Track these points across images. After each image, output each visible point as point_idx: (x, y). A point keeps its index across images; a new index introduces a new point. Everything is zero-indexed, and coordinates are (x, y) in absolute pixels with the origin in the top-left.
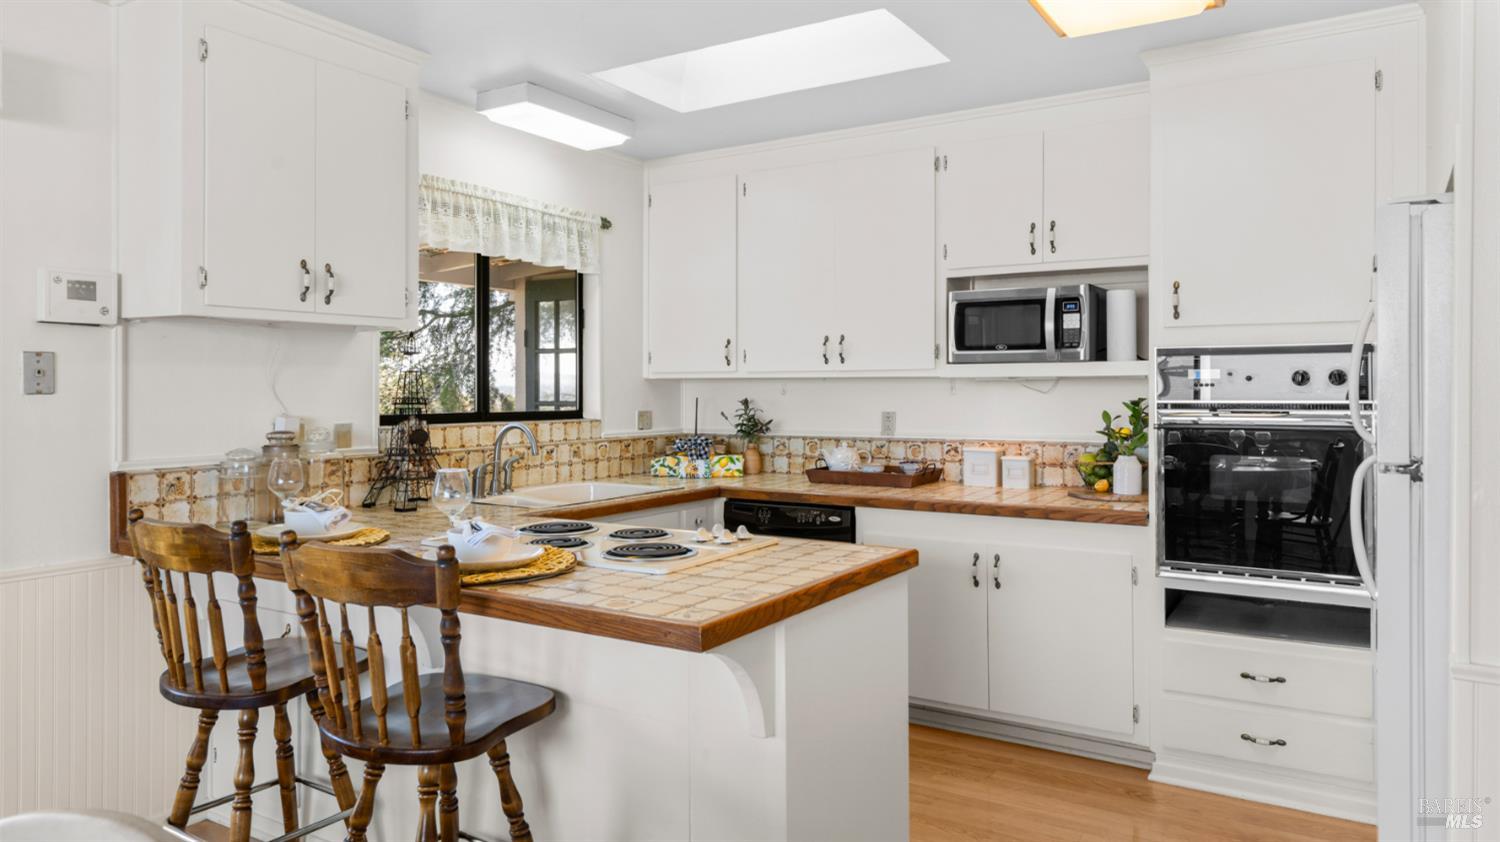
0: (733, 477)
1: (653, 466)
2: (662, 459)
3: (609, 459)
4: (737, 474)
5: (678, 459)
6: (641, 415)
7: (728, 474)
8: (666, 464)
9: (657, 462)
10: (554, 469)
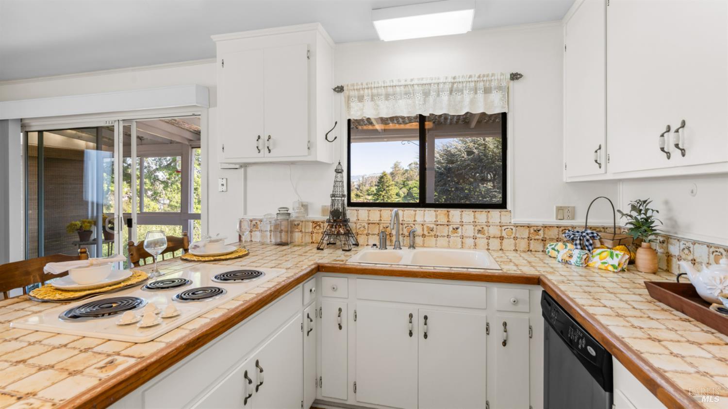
0: (606, 270)
1: (547, 248)
2: (555, 244)
3: (515, 238)
4: (611, 268)
5: (566, 246)
6: (560, 209)
7: (603, 267)
8: (556, 248)
9: (550, 246)
10: (459, 240)
